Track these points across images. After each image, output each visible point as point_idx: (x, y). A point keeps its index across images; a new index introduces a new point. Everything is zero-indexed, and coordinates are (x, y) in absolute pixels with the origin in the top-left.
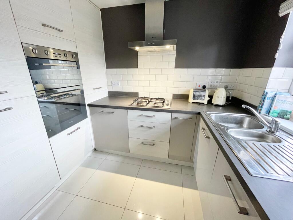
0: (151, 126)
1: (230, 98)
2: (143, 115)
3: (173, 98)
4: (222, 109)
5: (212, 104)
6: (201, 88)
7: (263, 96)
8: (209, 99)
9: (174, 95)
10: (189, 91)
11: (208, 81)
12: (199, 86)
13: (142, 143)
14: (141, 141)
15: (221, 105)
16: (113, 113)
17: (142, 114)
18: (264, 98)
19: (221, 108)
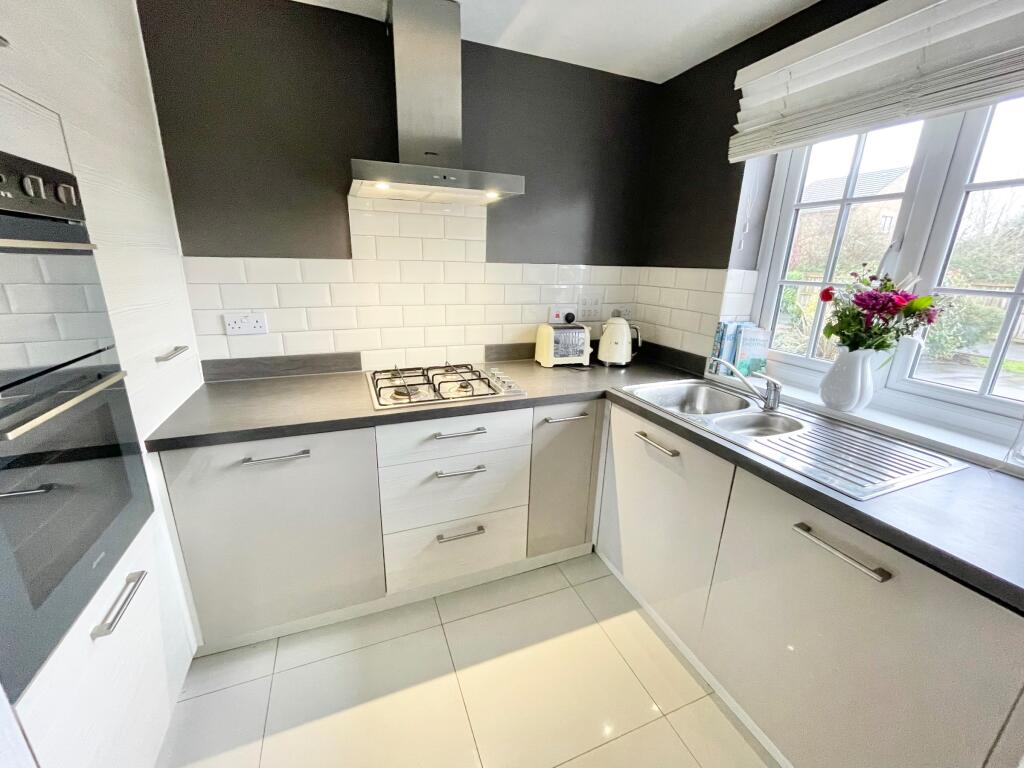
0: (470, 468)
1: (640, 344)
2: (440, 434)
3: (488, 358)
4: (625, 373)
5: (602, 364)
6: (561, 320)
7: (717, 332)
8: (591, 350)
9: (489, 349)
10: (535, 332)
11: (576, 301)
12: (558, 316)
13: (440, 537)
14: (434, 532)
15: (624, 364)
16: (306, 452)
17: (435, 432)
18: (722, 339)
19: (623, 371)
